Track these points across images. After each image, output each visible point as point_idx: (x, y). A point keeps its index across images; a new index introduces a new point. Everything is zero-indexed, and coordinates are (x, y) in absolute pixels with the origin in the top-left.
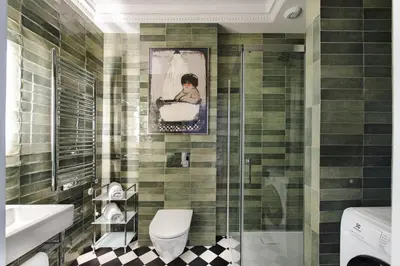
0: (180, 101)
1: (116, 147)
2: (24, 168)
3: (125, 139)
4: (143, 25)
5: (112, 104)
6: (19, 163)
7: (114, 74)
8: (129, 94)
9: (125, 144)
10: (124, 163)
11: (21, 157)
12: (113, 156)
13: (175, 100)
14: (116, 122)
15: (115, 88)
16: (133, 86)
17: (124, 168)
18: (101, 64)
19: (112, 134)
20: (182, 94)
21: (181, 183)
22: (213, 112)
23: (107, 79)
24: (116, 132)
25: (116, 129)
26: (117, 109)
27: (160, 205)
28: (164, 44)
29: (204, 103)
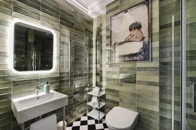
0: (128, 41)
1: (98, 70)
2: (61, 77)
3: (101, 66)
4: (107, 6)
5: (96, 50)
6: (59, 76)
7: (97, 36)
8: (103, 44)
9: (101, 69)
10: (101, 78)
11: (60, 73)
12: (97, 74)
13: (125, 42)
14: (98, 58)
15: (97, 42)
16: (104, 39)
17: (101, 80)
18: (92, 33)
19: (96, 64)
20: (130, 37)
21: (130, 93)
22: (156, 44)
23: (94, 39)
24: (98, 63)
25: (98, 61)
26: (98, 52)
27: (117, 104)
28: (118, 11)
29: (146, 39)
